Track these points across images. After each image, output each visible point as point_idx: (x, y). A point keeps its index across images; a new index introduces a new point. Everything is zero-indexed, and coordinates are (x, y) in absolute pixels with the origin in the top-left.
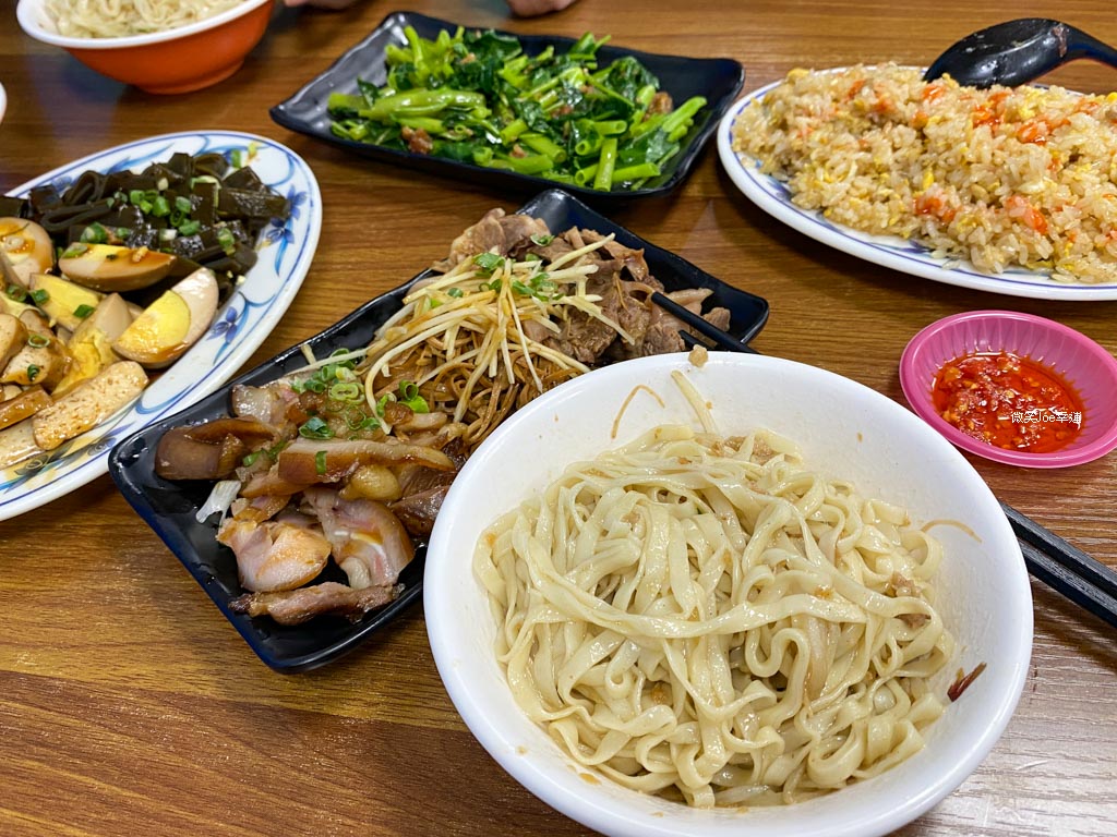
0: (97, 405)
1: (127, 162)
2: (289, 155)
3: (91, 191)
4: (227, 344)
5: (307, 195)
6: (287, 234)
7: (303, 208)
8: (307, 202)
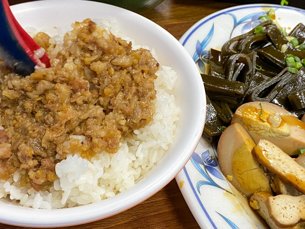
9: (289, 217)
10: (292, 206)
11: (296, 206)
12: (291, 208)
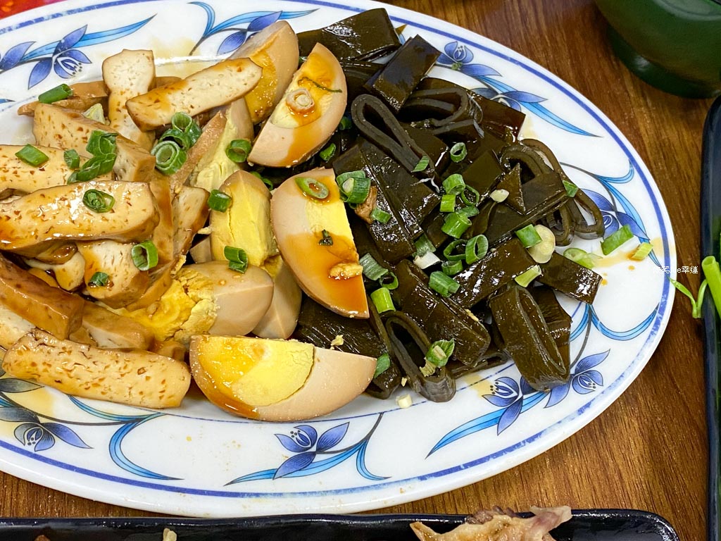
0: (101, 380)
1: (536, 104)
2: (661, 308)
3: (441, 115)
4: (272, 474)
5: (599, 389)
6: (514, 407)
7: (573, 399)
8: (585, 399)
9: (115, 72)
10: (133, 81)
11: (132, 88)
12: (130, 79)
